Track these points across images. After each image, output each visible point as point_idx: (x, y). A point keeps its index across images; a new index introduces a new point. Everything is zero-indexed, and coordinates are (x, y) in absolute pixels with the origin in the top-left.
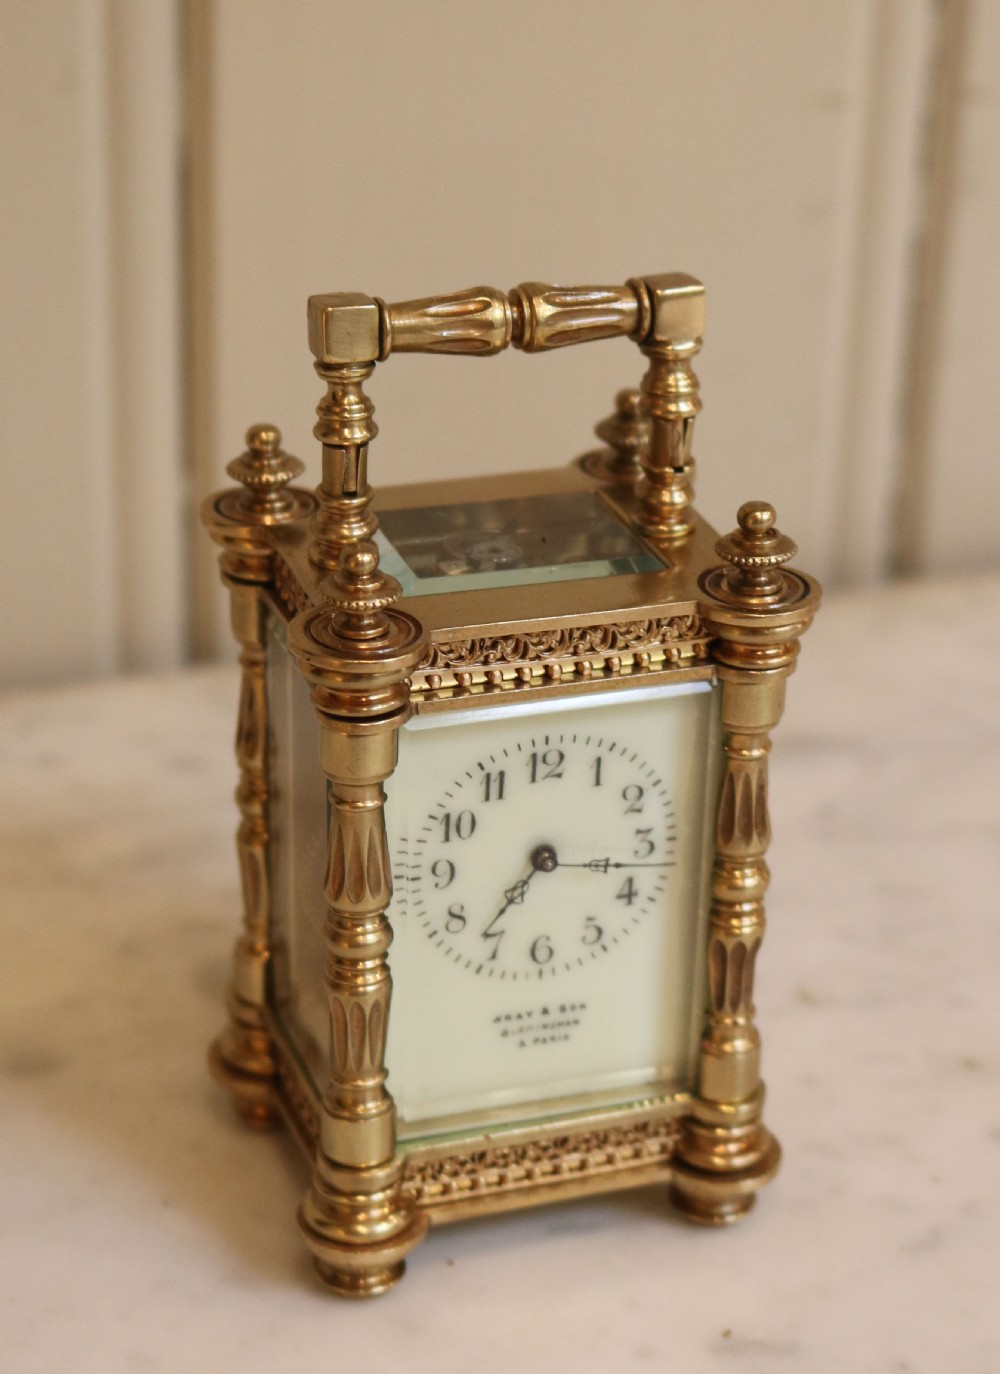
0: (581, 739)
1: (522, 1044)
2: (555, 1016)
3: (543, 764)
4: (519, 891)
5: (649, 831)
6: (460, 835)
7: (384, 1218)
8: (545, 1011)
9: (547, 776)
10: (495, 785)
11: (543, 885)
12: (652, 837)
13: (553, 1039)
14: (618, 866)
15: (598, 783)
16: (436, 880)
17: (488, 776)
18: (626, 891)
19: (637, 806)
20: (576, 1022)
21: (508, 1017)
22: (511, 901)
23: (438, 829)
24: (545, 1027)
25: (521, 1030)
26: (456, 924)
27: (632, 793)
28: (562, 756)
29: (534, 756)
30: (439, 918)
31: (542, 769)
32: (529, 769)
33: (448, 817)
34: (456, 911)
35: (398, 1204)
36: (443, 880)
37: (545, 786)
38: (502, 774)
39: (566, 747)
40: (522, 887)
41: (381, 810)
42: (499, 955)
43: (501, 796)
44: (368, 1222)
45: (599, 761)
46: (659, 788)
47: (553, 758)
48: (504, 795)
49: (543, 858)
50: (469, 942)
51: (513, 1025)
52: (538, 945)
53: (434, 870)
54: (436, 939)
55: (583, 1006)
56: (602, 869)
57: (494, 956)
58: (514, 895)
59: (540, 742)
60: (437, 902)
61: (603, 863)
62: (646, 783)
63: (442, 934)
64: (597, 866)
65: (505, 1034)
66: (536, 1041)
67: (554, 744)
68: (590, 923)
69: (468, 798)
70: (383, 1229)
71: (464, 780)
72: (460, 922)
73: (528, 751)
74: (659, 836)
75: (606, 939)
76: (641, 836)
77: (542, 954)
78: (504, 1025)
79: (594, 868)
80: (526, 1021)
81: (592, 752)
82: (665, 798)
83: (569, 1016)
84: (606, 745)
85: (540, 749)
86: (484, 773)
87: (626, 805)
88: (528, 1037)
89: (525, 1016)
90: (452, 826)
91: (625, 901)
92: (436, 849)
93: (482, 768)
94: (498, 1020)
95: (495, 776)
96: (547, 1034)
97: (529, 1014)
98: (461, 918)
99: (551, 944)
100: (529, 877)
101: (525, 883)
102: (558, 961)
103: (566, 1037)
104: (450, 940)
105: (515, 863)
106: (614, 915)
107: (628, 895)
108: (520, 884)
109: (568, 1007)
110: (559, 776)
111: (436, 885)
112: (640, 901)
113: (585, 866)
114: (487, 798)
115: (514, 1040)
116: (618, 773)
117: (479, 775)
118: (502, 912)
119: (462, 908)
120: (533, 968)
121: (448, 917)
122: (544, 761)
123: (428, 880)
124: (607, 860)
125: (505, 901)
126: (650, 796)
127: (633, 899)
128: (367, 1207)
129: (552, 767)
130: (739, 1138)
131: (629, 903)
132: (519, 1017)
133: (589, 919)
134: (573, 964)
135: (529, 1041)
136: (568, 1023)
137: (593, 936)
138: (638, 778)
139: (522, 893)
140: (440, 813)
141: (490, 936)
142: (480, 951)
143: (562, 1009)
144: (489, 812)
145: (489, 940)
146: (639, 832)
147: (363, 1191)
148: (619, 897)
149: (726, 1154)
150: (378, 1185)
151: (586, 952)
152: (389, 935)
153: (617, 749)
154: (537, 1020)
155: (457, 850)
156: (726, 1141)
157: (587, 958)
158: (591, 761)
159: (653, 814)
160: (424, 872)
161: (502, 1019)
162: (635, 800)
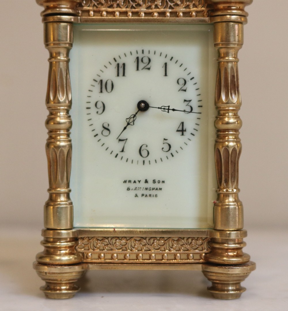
0: (158, 53)
1: (136, 196)
2: (150, 185)
3: (142, 63)
4: (132, 119)
5: (190, 101)
6: (107, 91)
8: (146, 181)
9: (142, 69)
10: (121, 69)
11: (143, 119)
12: (191, 104)
13: (150, 195)
14: (174, 110)
15: (166, 75)
16: (97, 110)
17: (118, 65)
18: (180, 129)
19: (184, 88)
20: (161, 189)
21: (130, 181)
22: (128, 124)
23: (98, 87)
24: (146, 189)
25: (136, 189)
26: (106, 132)
27: (182, 82)
28: (150, 60)
29: (138, 58)
30: (99, 129)
31: (141, 65)
32: (136, 64)
33: (101, 81)
34: (106, 126)
35: (72, 251)
36: (100, 111)
37: (143, 73)
38: (124, 65)
39: (151, 56)
40: (134, 117)
42: (124, 151)
43: (124, 75)
45: (166, 64)
46: (194, 81)
47: (146, 60)
48: (126, 74)
49: (143, 106)
50: (111, 141)
51: (132, 186)
52: (142, 149)
53: (96, 105)
54: (98, 138)
55: (163, 182)
56: (167, 111)
57: (123, 151)
58: (130, 122)
59: (140, 52)
60: (99, 121)
61: (167, 108)
62: (188, 78)
63: (100, 136)
64: (164, 109)
65: (128, 189)
66: (143, 195)
67: (146, 53)
68: (165, 141)
69: (109, 74)
70: (65, 259)
71: (108, 65)
72: (108, 132)
73: (135, 56)
74: (195, 104)
75: (173, 150)
76: (186, 103)
77: (144, 153)
78: (128, 185)
79: (163, 110)
80: (137, 185)
81: (163, 60)
82: (196, 87)
83: (157, 185)
84: (169, 58)
85: (140, 56)
86: (116, 63)
87: (179, 87)
88: (139, 193)
89: (137, 182)
90: (104, 86)
91: (181, 133)
92: (96, 96)
93: (116, 61)
94: (125, 182)
95: (121, 65)
96: (148, 192)
97: (139, 181)
98: (108, 130)
99: (148, 148)
100: (136, 113)
101: (135, 116)
102: (151, 157)
103: (156, 196)
104: (104, 140)
105: (132, 108)
106: (176, 140)
107: (182, 131)
108: (132, 116)
109: (157, 181)
110: (149, 69)
111: (97, 112)
112: (187, 134)
113: (159, 108)
114: (118, 75)
115: (132, 193)
116: (174, 71)
117: (114, 64)
118: (125, 128)
119: (109, 125)
120: (141, 159)
121: (103, 129)
122: (142, 61)
123: (93, 110)
124: (169, 106)
125: (126, 124)
126: (190, 84)
127: (185, 133)
128: (59, 249)
129: (146, 65)
130: (234, 249)
131: (183, 134)
132: (135, 182)
133: (165, 139)
134: (159, 160)
135: (139, 195)
136: (157, 189)
137: (166, 148)
138: (184, 75)
139: (134, 121)
140: (98, 79)
141: (120, 140)
142: (117, 147)
143: (154, 181)
144: (119, 82)
145: (121, 142)
146: (185, 101)
147: (59, 240)
148: (178, 131)
149: (228, 256)
150: (64, 236)
151: (163, 155)
152: (71, 123)
153: (174, 60)
154: (143, 185)
155: (106, 97)
156: (227, 250)
157: (164, 159)
158: (163, 64)
159: (192, 93)
160: (92, 105)
161: (127, 182)
162: (182, 84)
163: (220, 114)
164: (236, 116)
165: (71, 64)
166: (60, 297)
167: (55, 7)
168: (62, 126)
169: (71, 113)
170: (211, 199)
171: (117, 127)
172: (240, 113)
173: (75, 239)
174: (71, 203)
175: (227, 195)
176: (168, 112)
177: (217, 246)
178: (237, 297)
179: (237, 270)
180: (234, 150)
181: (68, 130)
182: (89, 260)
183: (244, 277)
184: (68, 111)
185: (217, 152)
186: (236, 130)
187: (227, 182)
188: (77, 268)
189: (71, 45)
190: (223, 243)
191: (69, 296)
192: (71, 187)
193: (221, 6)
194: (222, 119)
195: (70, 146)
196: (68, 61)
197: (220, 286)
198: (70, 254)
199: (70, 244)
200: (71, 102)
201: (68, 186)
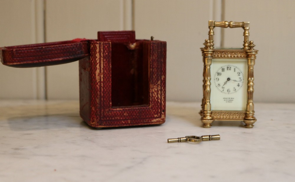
0: (233, 66)
1: (227, 102)
2: (230, 99)
3: (229, 68)
7: (209, 117)
8: (229, 98)
10: (223, 70)
11: (229, 83)
14: (237, 81)
15: (235, 71)
22: (225, 84)
23: (217, 74)
25: (226, 100)
26: (219, 86)
27: (239, 73)
28: (231, 68)
30: (217, 85)
31: (228, 69)
34: (219, 84)
35: (210, 116)
36: (218, 80)
37: (229, 71)
38: (224, 69)
39: (231, 66)
44: (208, 117)
45: (235, 69)
46: (242, 73)
47: (230, 68)
49: (229, 79)
50: (220, 88)
51: (225, 99)
53: (217, 79)
55: (234, 98)
57: (223, 90)
58: (225, 83)
59: (228, 65)
60: (217, 83)
62: (240, 72)
65: (225, 100)
66: (228, 102)
67: (230, 66)
69: (220, 71)
70: (209, 118)
73: (227, 67)
74: (242, 79)
75: (236, 90)
77: (229, 91)
78: (224, 99)
80: (227, 99)
81: (234, 68)
83: (232, 99)
87: (238, 74)
88: (227, 101)
90: (219, 74)
92: (217, 76)
94: (224, 98)
96: (229, 101)
102: (231, 92)
103: (232, 102)
104: (218, 88)
105: (226, 80)
106: (237, 88)
107: (239, 86)
112: (240, 86)
114: (222, 71)
115: (225, 101)
116: (237, 71)
117: (221, 68)
120: (228, 93)
123: (216, 80)
124: (235, 80)
126: (241, 74)
128: (207, 115)
130: (251, 116)
133: (234, 88)
137: (235, 90)
140: (217, 72)
141: (223, 88)
142: (222, 89)
144: (223, 73)
146: (240, 78)
147: (207, 113)
148: (237, 86)
149: (250, 118)
150: (209, 113)
152: (211, 84)
153: (237, 68)
154: (228, 99)
155: (219, 77)
156: (250, 116)
157: (234, 93)
159: (241, 76)
160: (215, 79)
162: (239, 74)
163: (249, 82)
164: (253, 83)
165: (211, 69)
166: (208, 127)
167: (207, 55)
168: (208, 85)
169: (211, 81)
170: (246, 103)
171: (222, 84)
172: (254, 82)
173: (211, 113)
174: (210, 104)
175: (250, 102)
177: (248, 115)
178: (252, 128)
179: (252, 121)
180: (252, 91)
181: (210, 86)
182: (214, 118)
183: (254, 123)
184: (210, 81)
185: (248, 92)
186: (253, 86)
187: (250, 99)
188: (212, 121)
189: (211, 64)
190: (249, 114)
191: (210, 127)
192: (210, 100)
193: (250, 55)
194: (249, 84)
195: (210, 90)
196: (210, 69)
197: (248, 125)
198: (210, 117)
199: (210, 114)
200: (211, 79)
201: (210, 99)
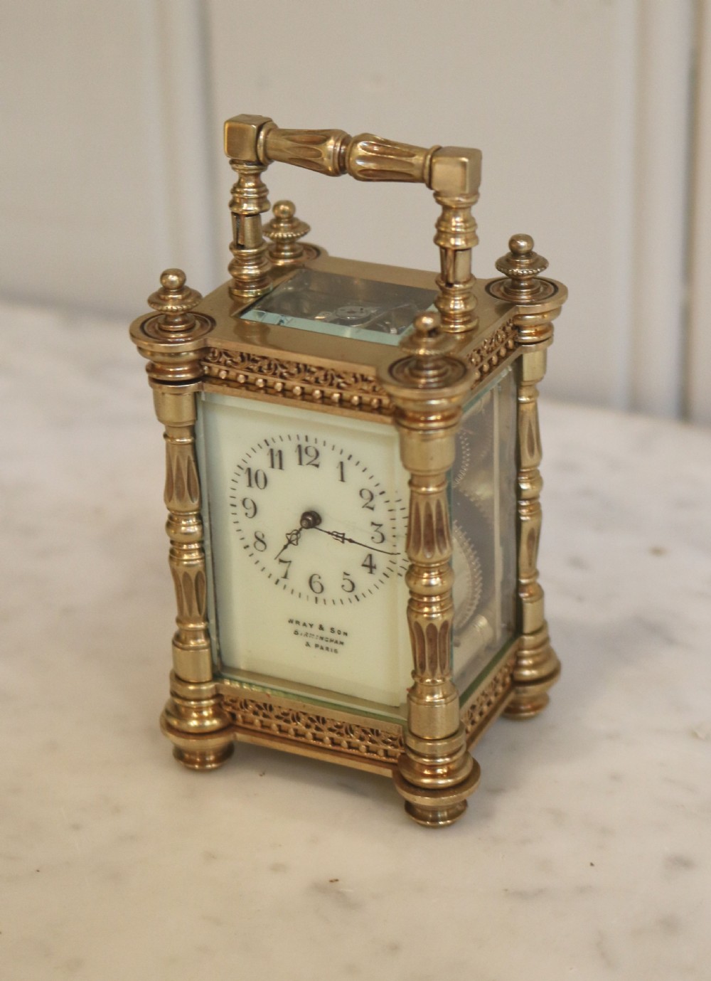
0: (329, 445)
1: (308, 645)
2: (327, 633)
3: (308, 455)
4: (295, 537)
5: (380, 525)
6: (258, 485)
8: (321, 628)
9: (308, 464)
10: (276, 458)
11: (309, 540)
12: (382, 530)
13: (327, 649)
14: (351, 541)
15: (342, 480)
16: (245, 511)
17: (272, 451)
18: (368, 563)
19: (371, 505)
20: (342, 643)
21: (298, 622)
22: (290, 542)
23: (244, 478)
24: (322, 638)
25: (306, 635)
26: (260, 545)
27: (366, 494)
28: (317, 453)
29: (299, 447)
30: (250, 540)
31: (306, 459)
32: (297, 455)
33: (249, 470)
34: (260, 536)
35: (214, 709)
36: (251, 513)
37: (310, 471)
38: (280, 452)
39: (320, 447)
40: (296, 534)
41: (194, 445)
42: (289, 576)
43: (281, 467)
45: (342, 464)
46: (385, 497)
47: (312, 452)
48: (284, 467)
49: (312, 519)
50: (268, 558)
51: (301, 629)
52: (313, 580)
53: (244, 503)
54: (249, 551)
55: (346, 634)
56: (341, 539)
57: (285, 577)
58: (293, 539)
59: (303, 438)
60: (250, 527)
61: (341, 535)
62: (376, 491)
63: (252, 549)
65: (296, 633)
66: (317, 646)
67: (312, 443)
68: (346, 577)
69: (260, 462)
71: (257, 448)
72: (263, 546)
73: (294, 443)
74: (387, 531)
75: (358, 592)
76: (375, 527)
77: (317, 587)
78: (294, 627)
79: (335, 537)
80: (308, 629)
81: (337, 457)
82: (389, 506)
83: (335, 636)
84: (346, 455)
85: (304, 444)
86: (269, 448)
87: (363, 502)
88: (313, 641)
89: (309, 626)
90: (253, 478)
91: (368, 570)
92: (243, 490)
93: (268, 444)
94: (291, 621)
95: (276, 452)
96: (324, 644)
97: (311, 625)
98: (263, 542)
99: (321, 581)
100: (301, 529)
101: (300, 533)
102: (327, 595)
103: (336, 651)
104: (258, 555)
105: (295, 519)
106: (363, 579)
107: (370, 566)
108: (295, 532)
109: (336, 631)
110: (317, 466)
111: (247, 514)
112: (378, 574)
113: (329, 533)
114: (273, 466)
115: (301, 640)
116: (356, 478)
117: (266, 449)
118: (286, 546)
119: (264, 536)
120: (312, 595)
121: (256, 540)
122: (306, 453)
123: (241, 510)
125: (287, 541)
126: (379, 502)
127: (374, 571)
129: (312, 459)
130: (441, 765)
131: (371, 572)
132: (304, 625)
133: (345, 574)
134: (338, 602)
135: (312, 644)
136: (336, 642)
137: (349, 587)
138: (369, 485)
139: (297, 539)
140: (245, 466)
141: (281, 561)
142: (279, 570)
143: (332, 630)
144: (273, 474)
145: (282, 564)
146: (373, 524)
147: (190, 698)
148: (363, 565)
149: (429, 776)
150: (200, 695)
151: (345, 596)
153: (354, 460)
154: (316, 630)
155: (257, 495)
156: (423, 766)
157: (346, 601)
158: (337, 463)
159: (383, 515)
160: (238, 502)
161: (294, 622)
162: (368, 500)
163: (413, 571)
168: (191, 538)
171: (276, 540)
173: (217, 696)
175: (429, 687)
176: (343, 542)
190: (419, 755)
194: (418, 579)
199: (211, 702)
